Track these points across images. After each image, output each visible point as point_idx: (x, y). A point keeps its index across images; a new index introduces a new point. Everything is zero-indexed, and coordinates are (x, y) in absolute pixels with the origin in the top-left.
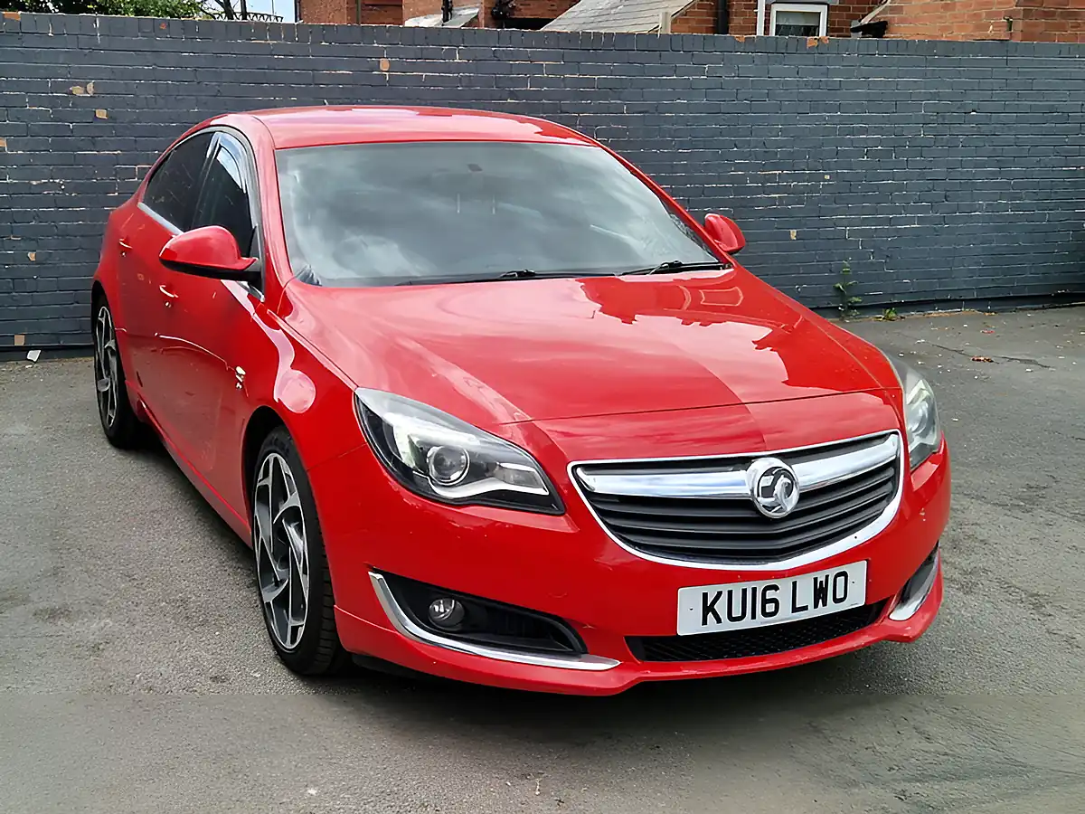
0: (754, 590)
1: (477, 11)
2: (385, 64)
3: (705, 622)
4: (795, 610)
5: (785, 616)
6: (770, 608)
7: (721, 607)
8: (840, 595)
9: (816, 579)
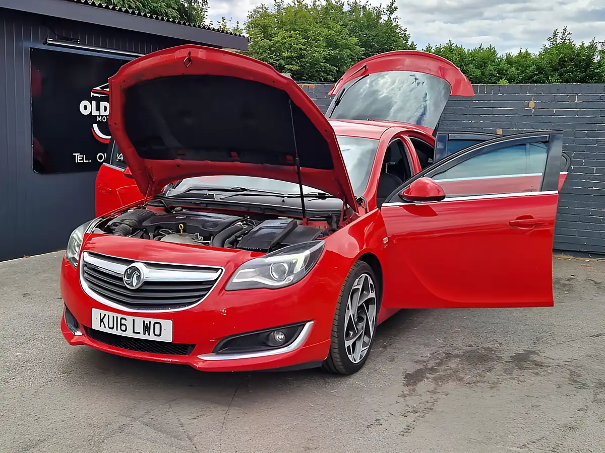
0: (117, 317)
3: (100, 326)
4: (134, 332)
5: (129, 334)
6: (123, 328)
7: (105, 320)
8: (157, 332)
9: (144, 321)
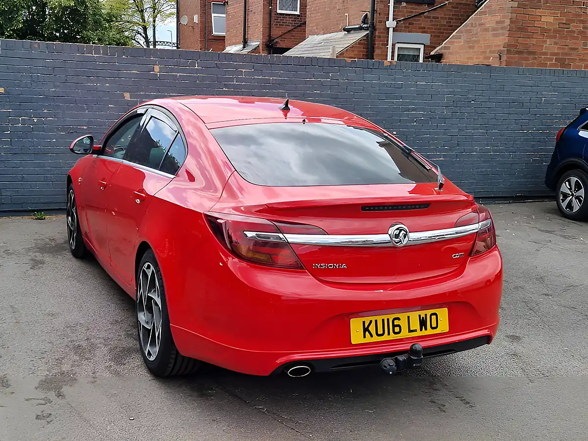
1: (259, 43)
2: (157, 68)
